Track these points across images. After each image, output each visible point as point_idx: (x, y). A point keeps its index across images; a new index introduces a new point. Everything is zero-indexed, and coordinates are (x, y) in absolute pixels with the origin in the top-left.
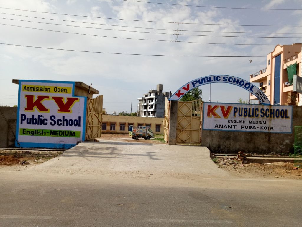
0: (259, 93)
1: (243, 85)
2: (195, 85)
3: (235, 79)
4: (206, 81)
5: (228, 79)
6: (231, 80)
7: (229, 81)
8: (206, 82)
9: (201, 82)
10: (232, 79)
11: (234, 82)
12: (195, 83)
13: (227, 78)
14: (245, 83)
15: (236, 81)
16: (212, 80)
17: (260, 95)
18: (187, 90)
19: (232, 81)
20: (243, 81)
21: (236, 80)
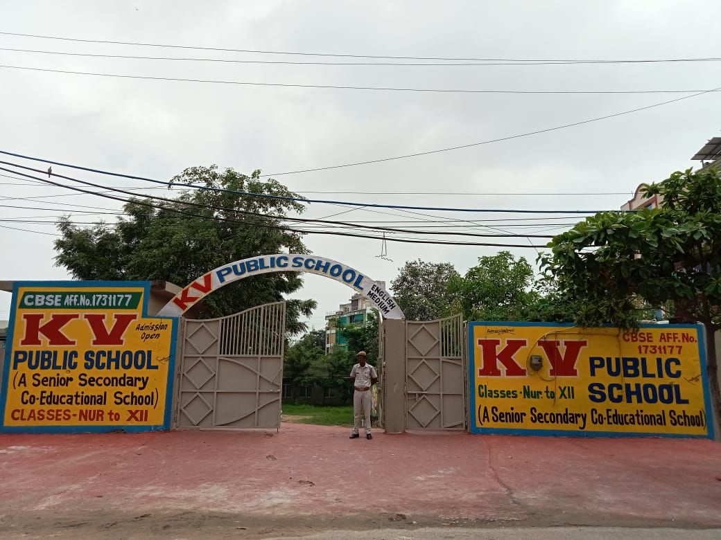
0: (376, 293)
1: (338, 275)
2: (225, 277)
3: (320, 262)
4: (253, 268)
5: (303, 262)
6: (311, 264)
7: (307, 266)
8: (253, 270)
9: (240, 270)
10: (314, 262)
11: (317, 269)
12: (224, 273)
13: (303, 259)
14: (343, 271)
15: (323, 267)
16: (266, 265)
17: (379, 297)
18: (205, 292)
19: (313, 266)
20: (338, 266)
21: (323, 264)
